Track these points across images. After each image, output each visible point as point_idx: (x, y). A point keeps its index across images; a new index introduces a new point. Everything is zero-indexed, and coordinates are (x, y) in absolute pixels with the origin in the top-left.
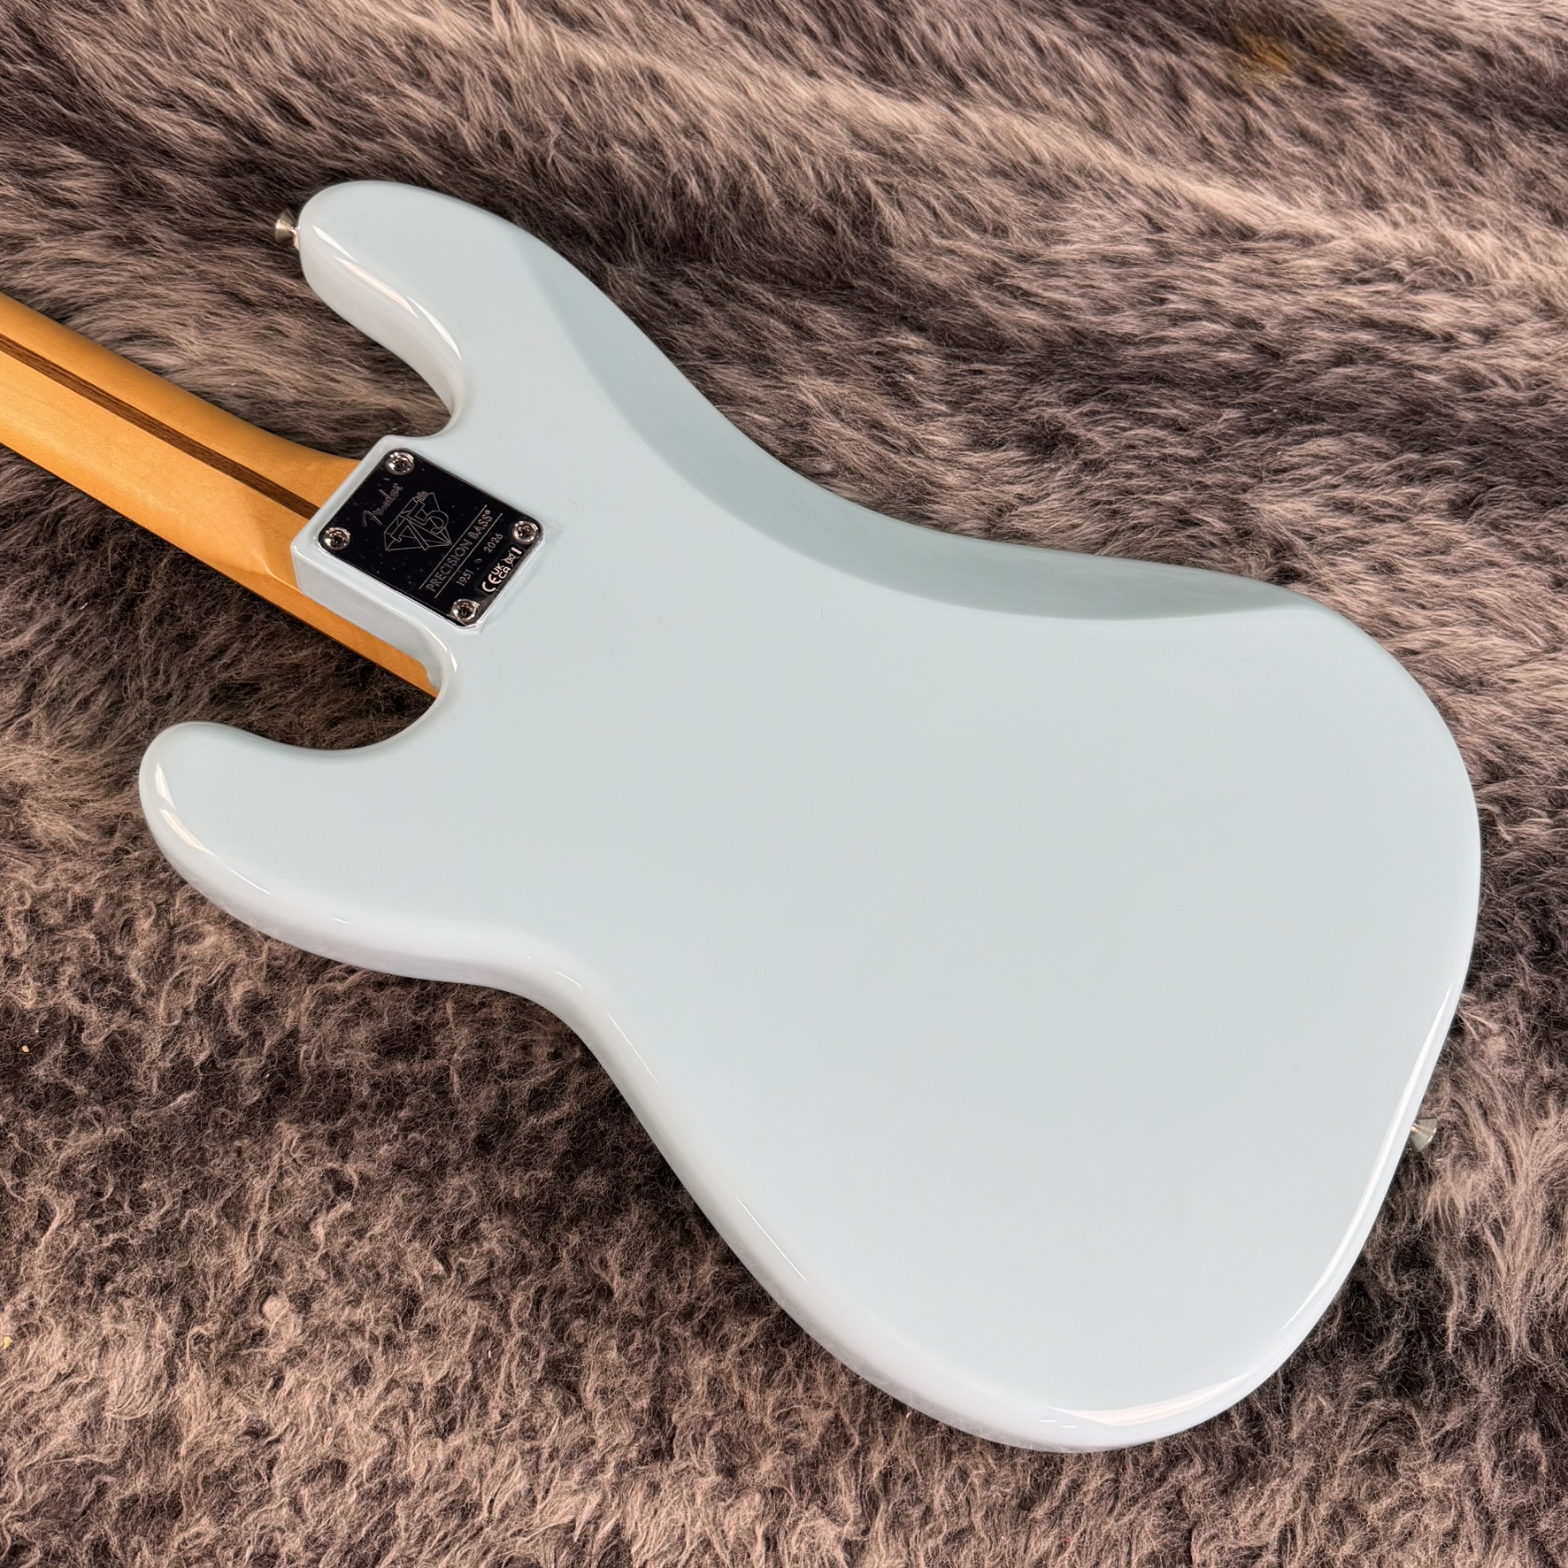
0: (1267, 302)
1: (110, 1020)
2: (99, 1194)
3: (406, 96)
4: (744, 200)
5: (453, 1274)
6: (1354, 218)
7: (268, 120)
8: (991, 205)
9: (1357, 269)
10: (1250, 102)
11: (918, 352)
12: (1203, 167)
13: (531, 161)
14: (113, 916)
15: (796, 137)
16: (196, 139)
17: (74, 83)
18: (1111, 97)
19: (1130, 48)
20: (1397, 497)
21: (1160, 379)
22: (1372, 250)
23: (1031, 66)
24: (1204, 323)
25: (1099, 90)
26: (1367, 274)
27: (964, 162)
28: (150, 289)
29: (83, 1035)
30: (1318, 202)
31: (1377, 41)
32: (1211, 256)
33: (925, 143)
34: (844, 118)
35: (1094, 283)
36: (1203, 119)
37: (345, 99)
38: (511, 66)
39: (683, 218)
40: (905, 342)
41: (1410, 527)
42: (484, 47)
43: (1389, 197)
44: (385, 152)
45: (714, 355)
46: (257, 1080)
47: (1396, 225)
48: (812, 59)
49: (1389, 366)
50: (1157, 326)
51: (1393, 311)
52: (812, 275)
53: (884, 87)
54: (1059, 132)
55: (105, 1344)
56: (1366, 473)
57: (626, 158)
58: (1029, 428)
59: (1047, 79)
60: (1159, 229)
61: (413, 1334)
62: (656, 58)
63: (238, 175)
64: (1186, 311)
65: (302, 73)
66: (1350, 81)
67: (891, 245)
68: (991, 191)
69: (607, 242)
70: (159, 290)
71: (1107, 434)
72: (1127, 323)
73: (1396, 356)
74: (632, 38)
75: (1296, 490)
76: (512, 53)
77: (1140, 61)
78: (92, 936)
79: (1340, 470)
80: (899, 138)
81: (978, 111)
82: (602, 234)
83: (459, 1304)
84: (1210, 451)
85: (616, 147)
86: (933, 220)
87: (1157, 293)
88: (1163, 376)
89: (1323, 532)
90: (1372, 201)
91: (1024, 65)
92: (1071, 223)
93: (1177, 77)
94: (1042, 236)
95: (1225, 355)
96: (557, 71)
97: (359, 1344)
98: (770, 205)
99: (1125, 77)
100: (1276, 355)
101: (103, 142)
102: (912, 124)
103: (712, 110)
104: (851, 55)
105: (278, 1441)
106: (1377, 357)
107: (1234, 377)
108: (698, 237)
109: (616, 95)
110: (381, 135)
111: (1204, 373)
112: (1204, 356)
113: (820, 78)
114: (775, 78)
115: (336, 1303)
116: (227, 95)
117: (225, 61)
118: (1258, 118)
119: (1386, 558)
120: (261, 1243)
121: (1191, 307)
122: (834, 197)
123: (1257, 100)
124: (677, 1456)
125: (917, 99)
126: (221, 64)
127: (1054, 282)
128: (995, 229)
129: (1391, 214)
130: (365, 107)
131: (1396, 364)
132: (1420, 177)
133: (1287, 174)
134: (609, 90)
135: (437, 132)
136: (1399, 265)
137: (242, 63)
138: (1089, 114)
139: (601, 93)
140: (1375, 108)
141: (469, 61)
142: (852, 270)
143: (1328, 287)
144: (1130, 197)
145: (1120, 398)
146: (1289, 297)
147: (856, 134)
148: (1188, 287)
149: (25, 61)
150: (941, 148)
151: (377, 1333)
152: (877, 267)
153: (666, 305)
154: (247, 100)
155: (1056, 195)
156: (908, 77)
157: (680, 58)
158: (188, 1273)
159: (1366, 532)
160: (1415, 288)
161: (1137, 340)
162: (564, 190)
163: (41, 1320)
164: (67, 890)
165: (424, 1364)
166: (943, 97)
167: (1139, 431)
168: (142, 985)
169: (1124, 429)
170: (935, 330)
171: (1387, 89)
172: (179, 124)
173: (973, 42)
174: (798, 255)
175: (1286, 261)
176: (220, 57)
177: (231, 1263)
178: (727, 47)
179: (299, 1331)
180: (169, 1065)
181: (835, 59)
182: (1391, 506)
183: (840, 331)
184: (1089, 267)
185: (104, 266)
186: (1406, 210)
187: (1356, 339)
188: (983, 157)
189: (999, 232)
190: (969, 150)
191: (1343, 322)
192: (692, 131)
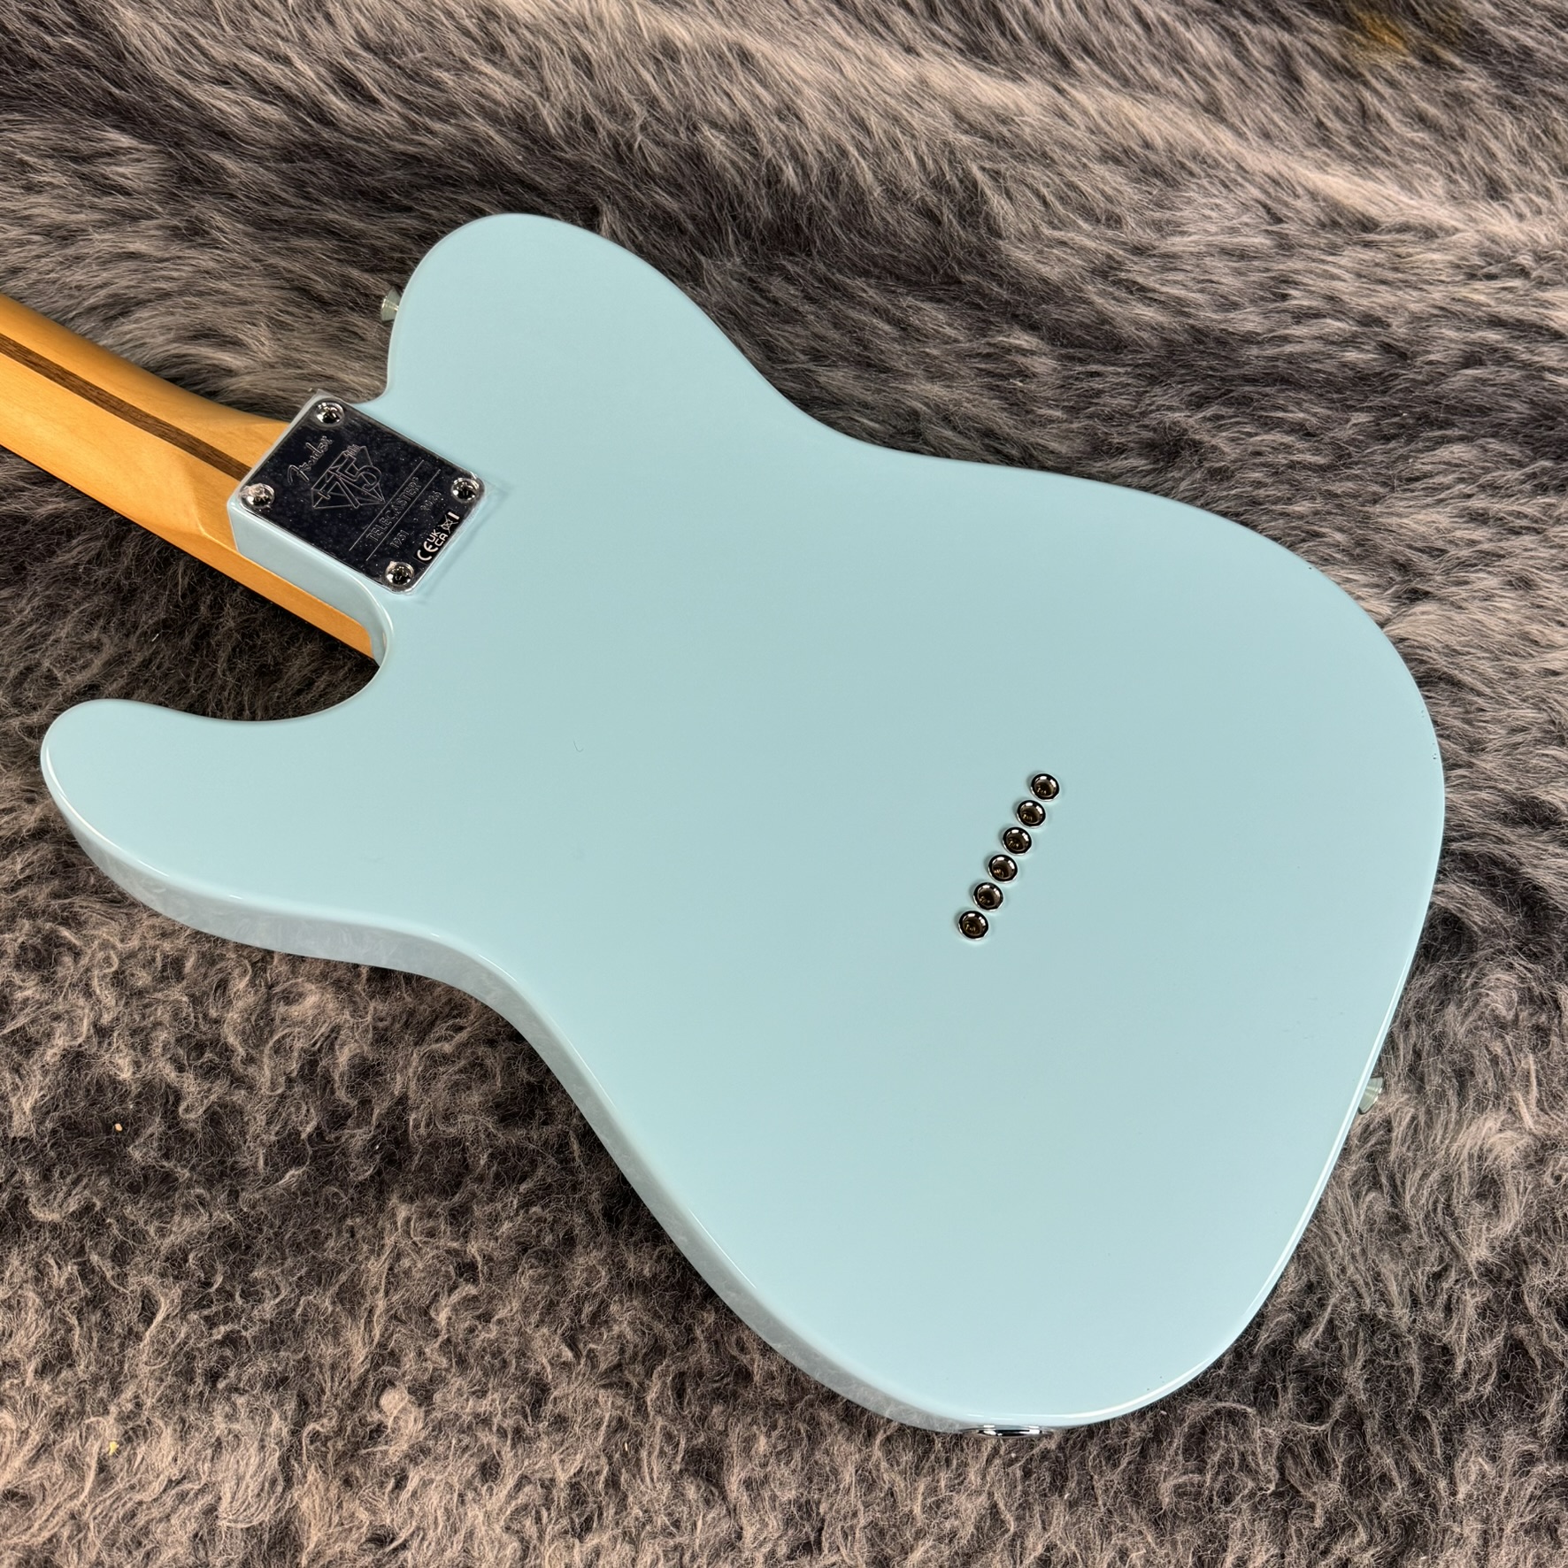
0: (1393, 299)
1: (210, 1089)
2: (208, 1284)
3: (480, 73)
4: (844, 188)
5: (583, 1361)
6: (1477, 209)
7: (334, 99)
8: (1103, 193)
9: (1483, 264)
10: (1366, 84)
11: (1033, 353)
12: (1320, 154)
13: (616, 145)
14: (205, 976)
15: (896, 120)
16: (255, 119)
17: (120, 57)
18: (1222, 77)
19: (1239, 24)
20: (1532, 507)
21: (1285, 381)
22: (1498, 244)
23: (1137, 44)
24: (1329, 321)
25: (1209, 70)
26: (1493, 269)
27: (1073, 148)
28: (213, 284)
29: (181, 1110)
30: (1440, 192)
31: (1493, 19)
32: (1333, 249)
33: (1032, 126)
34: (946, 99)
35: (1215, 278)
36: (1318, 101)
37: (415, 76)
38: (592, 42)
39: (780, 208)
40: (1017, 342)
41: (1546, 539)
42: (559, 19)
43: (1513, 187)
44: (458, 134)
45: (817, 357)
46: (368, 1152)
47: (1521, 217)
48: (909, 35)
49: (1519, 368)
50: (1280, 324)
51: (1521, 309)
52: (918, 269)
53: (985, 64)
54: (1170, 115)
55: (218, 1446)
56: (1501, 482)
57: (718, 143)
58: (1151, 434)
59: (1155, 56)
60: (1279, 220)
61: (542, 1426)
62: (745, 33)
63: (302, 159)
64: (1310, 308)
65: (367, 48)
66: (1468, 61)
67: (1000, 236)
68: (1103, 178)
69: (702, 233)
70: (224, 285)
71: (1233, 440)
72: (1249, 320)
73: (1525, 357)
74: (718, 10)
75: (1429, 500)
76: (592, 27)
77: (1252, 40)
78: (185, 999)
79: (1473, 479)
80: (1004, 122)
81: (1086, 92)
82: (697, 225)
83: (590, 1394)
84: (1340, 457)
85: (706, 130)
86: (1043, 209)
87: (1278, 289)
88: (1287, 377)
89: (1457, 545)
90: (1495, 190)
91: (1130, 42)
92: (1187, 213)
93: (1290, 56)
94: (1158, 226)
95: (1352, 355)
96: (640, 48)
97: (487, 1438)
98: (871, 194)
99: (1236, 56)
100: (1403, 356)
101: (153, 123)
102: (1017, 106)
103: (807, 90)
104: (950, 30)
105: (404, 1546)
106: (1507, 358)
107: (1361, 379)
108: (797, 229)
109: (704, 73)
110: (454, 115)
111: (1330, 374)
112: (1330, 357)
113: (918, 55)
114: (872, 55)
115: (460, 1392)
116: (287, 71)
117: (284, 33)
118: (1376, 101)
119: (1524, 573)
120: (377, 1332)
121: (1314, 304)
122: (938, 184)
123: (1373, 81)
124: (826, 1551)
125: (1021, 79)
126: (278, 35)
127: (1171, 276)
128: (1108, 219)
129: (1516, 205)
130: (437, 84)
131: (1525, 365)
132: (1544, 165)
133: (1408, 162)
134: (696, 67)
135: (515, 112)
136: (1525, 260)
137: (303, 35)
138: (1201, 96)
139: (688, 72)
140: (1494, 90)
141: (548, 37)
142: (959, 263)
143: (1453, 283)
144: (1247, 184)
145: (1246, 401)
146: (1415, 293)
147: (958, 117)
148: (1311, 282)
149: (66, 34)
150: (1049, 131)
151: (505, 1425)
152: (985, 259)
153: (764, 302)
154: (308, 76)
155: (1171, 183)
156: (1012, 55)
157: (769, 32)
158: (305, 1365)
159: (1502, 544)
160: (1542, 284)
161: (1260, 339)
162: (652, 177)
163: (149, 1423)
164: (155, 948)
165: (556, 1457)
166: (1049, 76)
167: (1265, 437)
168: (241, 1051)
169: (1250, 435)
170: (1049, 329)
171: (1505, 70)
172: (236, 102)
173: (1077, 18)
174: (902, 248)
175: (1410, 255)
176: (279, 29)
177: (348, 1354)
178: (819, 21)
179: (420, 1425)
180: (273, 1138)
181: (933, 34)
182: (1526, 516)
183: (948, 331)
184: (1208, 260)
185: (167, 260)
186: (1532, 201)
187: (1484, 339)
188: (1093, 141)
189: (1111, 222)
190: (1078, 134)
191: (1470, 320)
192: (786, 112)
